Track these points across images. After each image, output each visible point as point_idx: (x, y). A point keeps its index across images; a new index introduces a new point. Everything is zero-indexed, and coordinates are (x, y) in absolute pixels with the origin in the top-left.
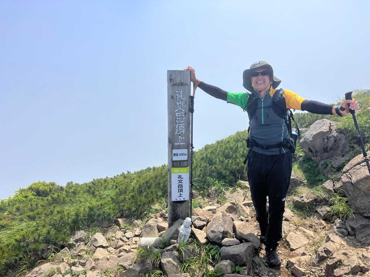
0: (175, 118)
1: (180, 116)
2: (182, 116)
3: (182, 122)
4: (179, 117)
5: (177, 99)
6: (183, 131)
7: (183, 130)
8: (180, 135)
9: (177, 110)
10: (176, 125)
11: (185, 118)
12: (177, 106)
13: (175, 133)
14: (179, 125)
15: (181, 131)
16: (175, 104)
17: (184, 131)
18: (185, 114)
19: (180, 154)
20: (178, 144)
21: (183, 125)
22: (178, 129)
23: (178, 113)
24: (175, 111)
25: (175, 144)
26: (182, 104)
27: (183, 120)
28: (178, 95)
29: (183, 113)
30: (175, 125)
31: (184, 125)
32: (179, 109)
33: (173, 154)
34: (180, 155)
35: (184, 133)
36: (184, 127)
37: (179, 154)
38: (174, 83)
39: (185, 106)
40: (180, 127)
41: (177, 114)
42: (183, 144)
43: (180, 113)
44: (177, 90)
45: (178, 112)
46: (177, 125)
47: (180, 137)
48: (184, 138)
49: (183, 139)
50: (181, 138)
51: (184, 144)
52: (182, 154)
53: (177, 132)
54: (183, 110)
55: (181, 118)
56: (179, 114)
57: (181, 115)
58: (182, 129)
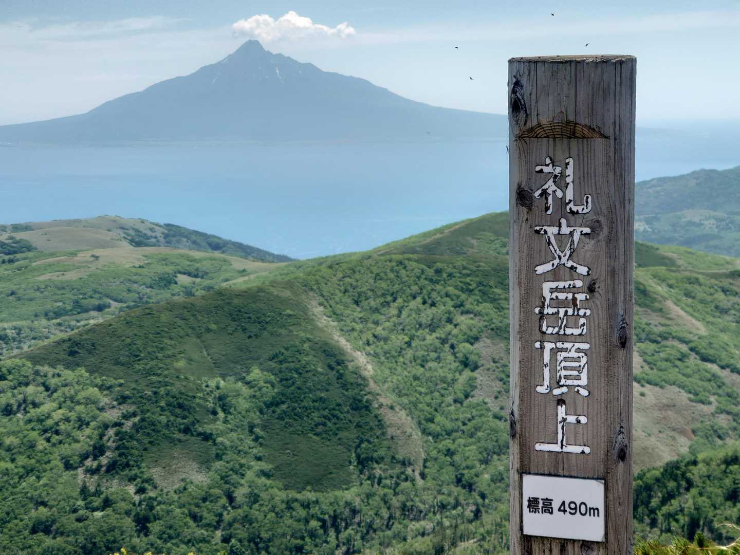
0: (537, 310)
1: (562, 296)
2: (574, 299)
3: (577, 332)
4: (558, 303)
5: (547, 209)
6: (576, 383)
7: (578, 378)
8: (561, 401)
9: (548, 267)
10: (542, 348)
11: (588, 312)
12: (549, 243)
13: (539, 389)
14: (559, 345)
15: (569, 382)
16: (538, 232)
17: (584, 381)
18: (591, 289)
19: (564, 503)
20: (556, 448)
21: (579, 350)
22: (554, 371)
23: (554, 285)
24: (540, 270)
25: (538, 447)
26: (576, 237)
27: (582, 321)
28: (550, 186)
29: (579, 284)
30: (538, 345)
31: (586, 346)
32: (556, 262)
33: (525, 503)
34: (565, 511)
35: (584, 393)
36: (584, 360)
37: (556, 505)
38: (529, 125)
39: (590, 244)
40: (565, 359)
41: (547, 286)
42: (577, 449)
43: (561, 284)
44: (548, 161)
45: (555, 275)
46: (549, 346)
47: (562, 410)
48: (583, 420)
49: (579, 422)
50: (572, 419)
51: (587, 450)
52: (573, 506)
53: (547, 382)
54: (582, 270)
55: (570, 312)
56: (557, 289)
57: (570, 296)
58: (572, 369)
